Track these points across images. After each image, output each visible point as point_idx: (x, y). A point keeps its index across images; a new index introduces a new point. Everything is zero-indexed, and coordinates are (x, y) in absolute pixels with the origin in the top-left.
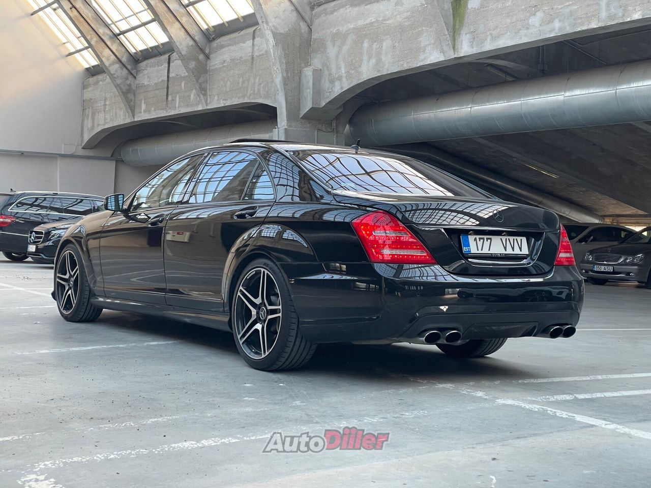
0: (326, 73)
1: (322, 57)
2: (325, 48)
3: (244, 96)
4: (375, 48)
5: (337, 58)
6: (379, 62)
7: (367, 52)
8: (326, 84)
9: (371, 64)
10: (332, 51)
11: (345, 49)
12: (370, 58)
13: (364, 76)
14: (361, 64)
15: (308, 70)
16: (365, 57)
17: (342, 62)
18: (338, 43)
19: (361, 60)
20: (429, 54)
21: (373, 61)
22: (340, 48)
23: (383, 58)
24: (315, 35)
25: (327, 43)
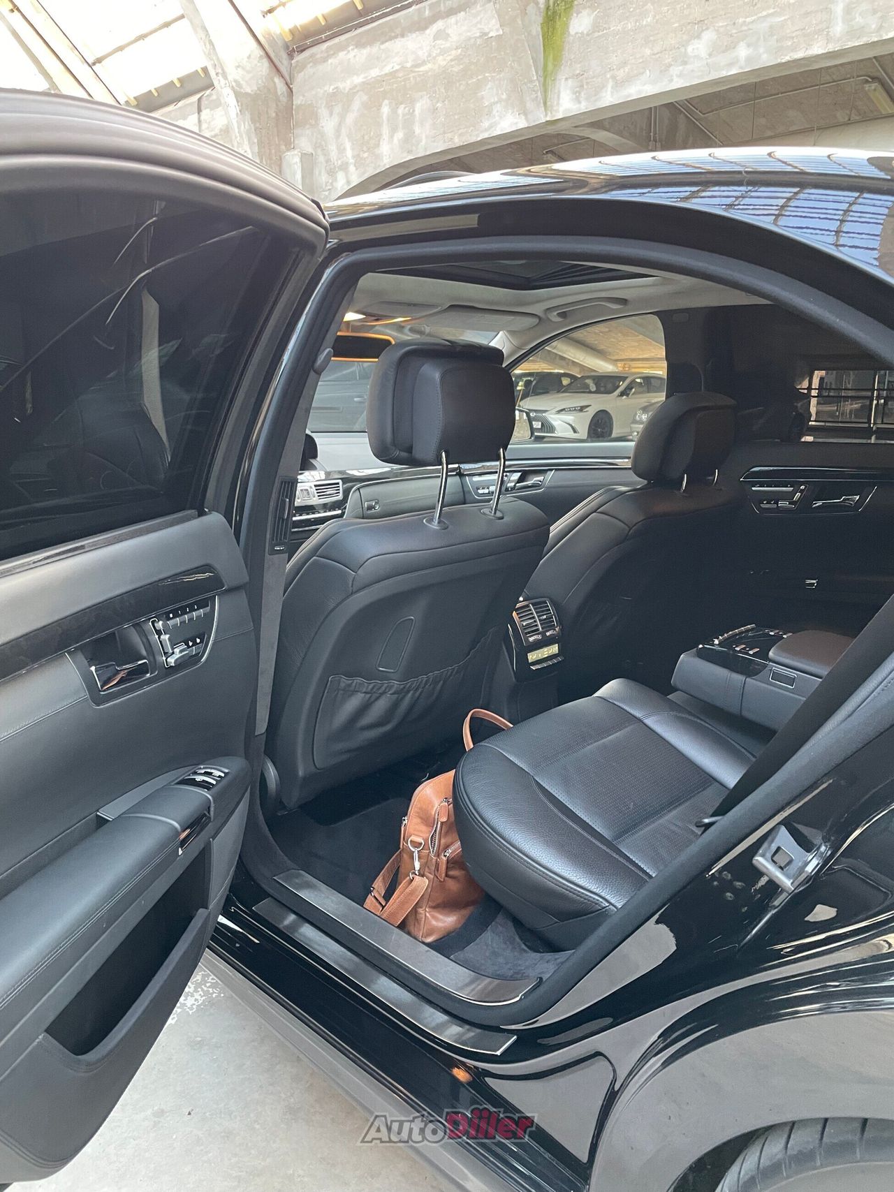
0: (321, 159)
1: (312, 135)
2: (317, 119)
4: (401, 115)
5: (338, 133)
6: (409, 137)
7: (388, 120)
8: (322, 178)
9: (395, 140)
10: (328, 124)
11: (351, 118)
12: (394, 130)
13: (385, 161)
14: (379, 141)
15: (293, 155)
16: (385, 131)
17: (347, 140)
18: (337, 109)
19: (379, 136)
20: (497, 118)
21: (400, 135)
22: (342, 117)
23: (417, 130)
24: (298, 100)
25: (320, 111)
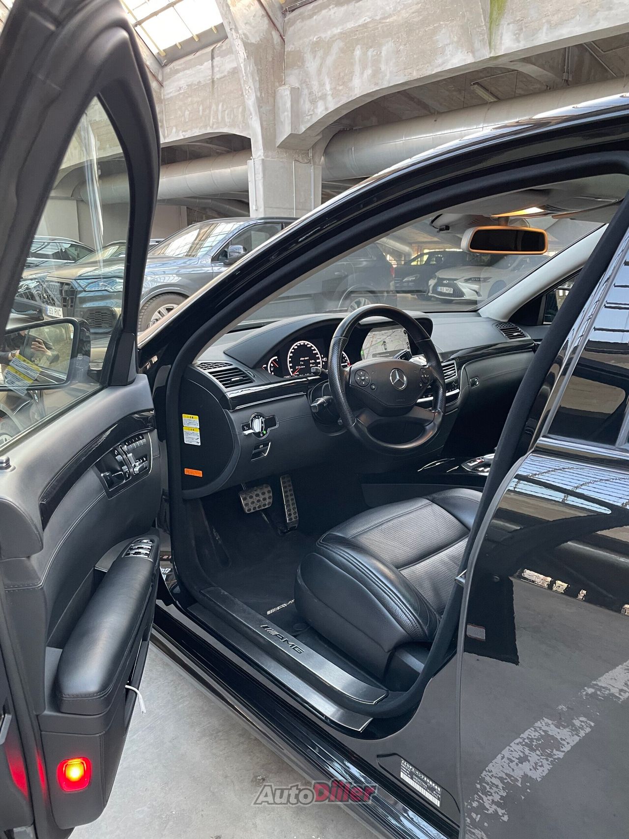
0: (306, 92)
1: (299, 73)
2: (303, 61)
3: (206, 126)
4: (370, 56)
5: (319, 71)
6: (376, 72)
7: (360, 61)
8: (306, 106)
9: (365, 75)
10: (312, 65)
11: (330, 60)
12: (364, 68)
13: (356, 92)
14: (352, 77)
15: (284, 89)
16: (357, 68)
17: (326, 77)
18: (320, 54)
19: (352, 73)
20: (449, 56)
21: (369, 72)
22: (323, 59)
23: (383, 67)
24: (289, 48)
25: (305, 55)
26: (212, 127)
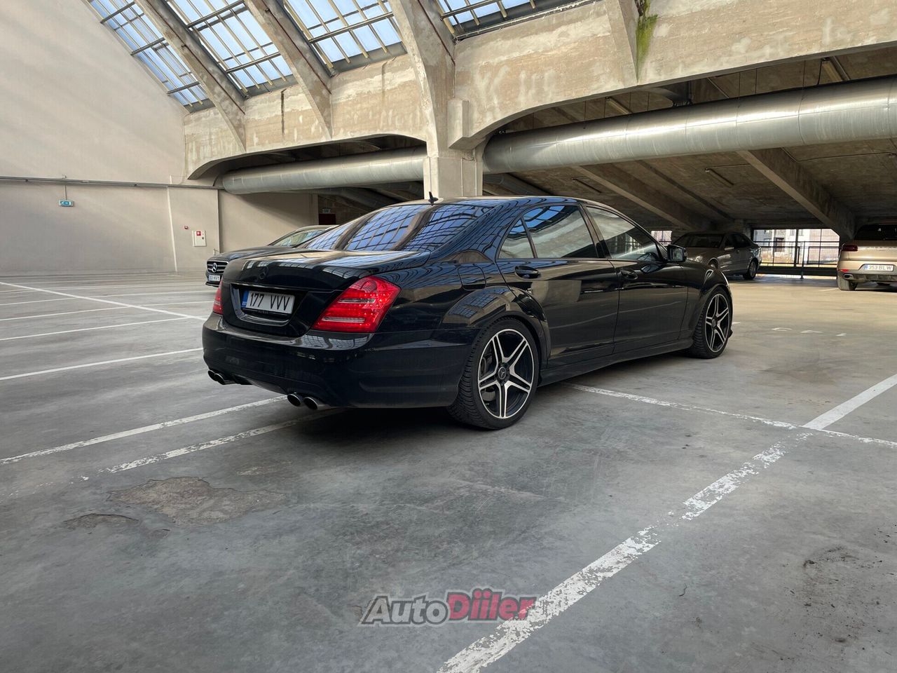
0: (475, 104)
1: (469, 89)
2: (473, 80)
3: (375, 129)
4: (534, 80)
5: (488, 88)
6: (540, 92)
7: (525, 82)
8: (476, 115)
9: (530, 94)
10: (481, 84)
11: (497, 81)
12: (529, 88)
13: (523, 107)
14: (518, 95)
15: (456, 102)
16: (522, 88)
17: (494, 93)
18: (489, 75)
19: (518, 91)
20: (603, 83)
21: (533, 91)
22: (491, 80)
23: (546, 89)
24: (458, 69)
25: (474, 76)
26: (381, 130)
